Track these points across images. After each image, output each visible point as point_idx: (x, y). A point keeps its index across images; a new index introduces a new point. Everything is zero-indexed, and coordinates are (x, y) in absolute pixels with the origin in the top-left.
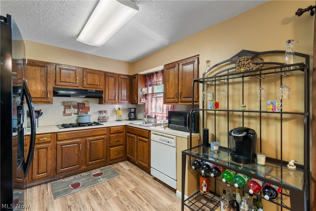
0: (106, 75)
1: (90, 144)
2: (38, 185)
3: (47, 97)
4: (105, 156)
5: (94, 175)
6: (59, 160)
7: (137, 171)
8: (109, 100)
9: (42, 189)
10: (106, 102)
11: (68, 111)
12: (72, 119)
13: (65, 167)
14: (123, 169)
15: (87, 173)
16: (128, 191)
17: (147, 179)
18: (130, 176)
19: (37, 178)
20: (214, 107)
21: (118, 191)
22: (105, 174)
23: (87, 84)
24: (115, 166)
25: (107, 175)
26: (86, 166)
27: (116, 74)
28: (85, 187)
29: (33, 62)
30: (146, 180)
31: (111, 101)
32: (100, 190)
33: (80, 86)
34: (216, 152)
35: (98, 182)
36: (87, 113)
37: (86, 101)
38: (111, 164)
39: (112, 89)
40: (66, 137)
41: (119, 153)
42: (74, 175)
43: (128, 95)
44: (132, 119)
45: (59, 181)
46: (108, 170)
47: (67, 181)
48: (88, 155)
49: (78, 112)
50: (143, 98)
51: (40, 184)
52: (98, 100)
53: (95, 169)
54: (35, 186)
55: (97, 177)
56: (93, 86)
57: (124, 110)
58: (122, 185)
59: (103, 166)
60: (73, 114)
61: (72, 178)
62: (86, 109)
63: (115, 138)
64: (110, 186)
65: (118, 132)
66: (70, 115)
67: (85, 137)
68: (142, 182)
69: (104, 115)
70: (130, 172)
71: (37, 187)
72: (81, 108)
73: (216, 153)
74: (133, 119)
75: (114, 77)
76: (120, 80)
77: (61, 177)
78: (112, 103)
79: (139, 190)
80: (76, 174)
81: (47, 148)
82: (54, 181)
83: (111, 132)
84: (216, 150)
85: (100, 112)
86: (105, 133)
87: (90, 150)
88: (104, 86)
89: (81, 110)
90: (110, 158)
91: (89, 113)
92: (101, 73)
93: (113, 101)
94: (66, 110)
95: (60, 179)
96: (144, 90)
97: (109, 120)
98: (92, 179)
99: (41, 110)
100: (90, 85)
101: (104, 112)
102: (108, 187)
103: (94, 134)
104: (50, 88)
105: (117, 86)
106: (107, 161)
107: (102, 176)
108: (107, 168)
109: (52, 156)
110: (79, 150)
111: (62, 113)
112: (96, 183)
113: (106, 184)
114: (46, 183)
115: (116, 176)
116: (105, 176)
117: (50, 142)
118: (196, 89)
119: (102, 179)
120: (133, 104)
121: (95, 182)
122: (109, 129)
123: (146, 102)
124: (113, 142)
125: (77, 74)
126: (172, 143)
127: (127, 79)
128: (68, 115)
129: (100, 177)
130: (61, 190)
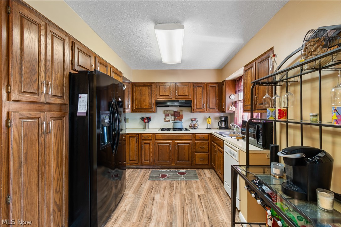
0: (195, 85)
1: (178, 146)
2: (145, 169)
3: (152, 108)
4: (191, 159)
5: (179, 173)
6: (157, 154)
7: (216, 181)
8: (197, 108)
9: (146, 171)
10: (194, 110)
11: (167, 118)
12: (170, 125)
13: (161, 160)
14: (204, 175)
15: (176, 169)
16: (196, 194)
17: (220, 191)
18: (206, 183)
19: (144, 163)
20: (272, 117)
21: (188, 191)
22: (187, 175)
23: (179, 96)
24: (200, 171)
25: (189, 175)
26: (176, 164)
27: (204, 83)
28: (168, 179)
29: (144, 84)
30: (218, 192)
31: (199, 110)
32: (176, 185)
33: (173, 98)
34: (277, 176)
35: (179, 179)
36: (181, 120)
37: (181, 110)
38: (197, 169)
39: (200, 98)
40: (160, 138)
41: (204, 160)
42: (166, 169)
43: (217, 103)
44: (222, 128)
45: (157, 170)
46: (192, 172)
47: (161, 171)
48: (176, 155)
49: (174, 119)
50: (232, 106)
51: (147, 169)
52: (190, 109)
53: (183, 168)
54: (144, 168)
55: (180, 175)
56: (183, 96)
57: (216, 118)
58: (194, 188)
59: (190, 169)
60: (171, 121)
61: (165, 170)
62: (180, 116)
63: (200, 145)
64: (185, 185)
65: (203, 140)
66: (169, 121)
67: (174, 140)
68: (213, 192)
69: (194, 122)
70: (208, 180)
71: (144, 169)
72: (177, 116)
73: (278, 178)
74: (224, 128)
75: (202, 86)
76: (208, 89)
77: (159, 167)
78: (200, 112)
79: (206, 197)
80: (169, 169)
81: (149, 144)
82: (154, 169)
83: (196, 139)
84: (278, 175)
85: (191, 120)
86: (191, 139)
87: (178, 151)
88: (193, 96)
89: (176, 118)
90: (195, 162)
91: (183, 120)
92: (189, 84)
93: (201, 110)
94: (166, 117)
95: (158, 169)
96: (234, 97)
97: (199, 127)
98: (176, 175)
99: (150, 117)
100: (181, 96)
101: (193, 120)
102: (183, 185)
103: (181, 138)
104: (154, 101)
105: (206, 95)
106: (192, 165)
107: (184, 175)
108: (192, 171)
109: (152, 150)
110: (170, 150)
111: (163, 120)
112: (177, 179)
113: (183, 182)
114: (150, 169)
115: (194, 179)
116: (186, 176)
117: (151, 140)
118: (271, 93)
119: (182, 178)
120: (222, 112)
121: (177, 177)
122: (194, 135)
123: (235, 110)
124: (198, 148)
125: (171, 89)
126: (236, 157)
127: (215, 86)
128: (167, 121)
129: (182, 175)
130: (154, 176)
